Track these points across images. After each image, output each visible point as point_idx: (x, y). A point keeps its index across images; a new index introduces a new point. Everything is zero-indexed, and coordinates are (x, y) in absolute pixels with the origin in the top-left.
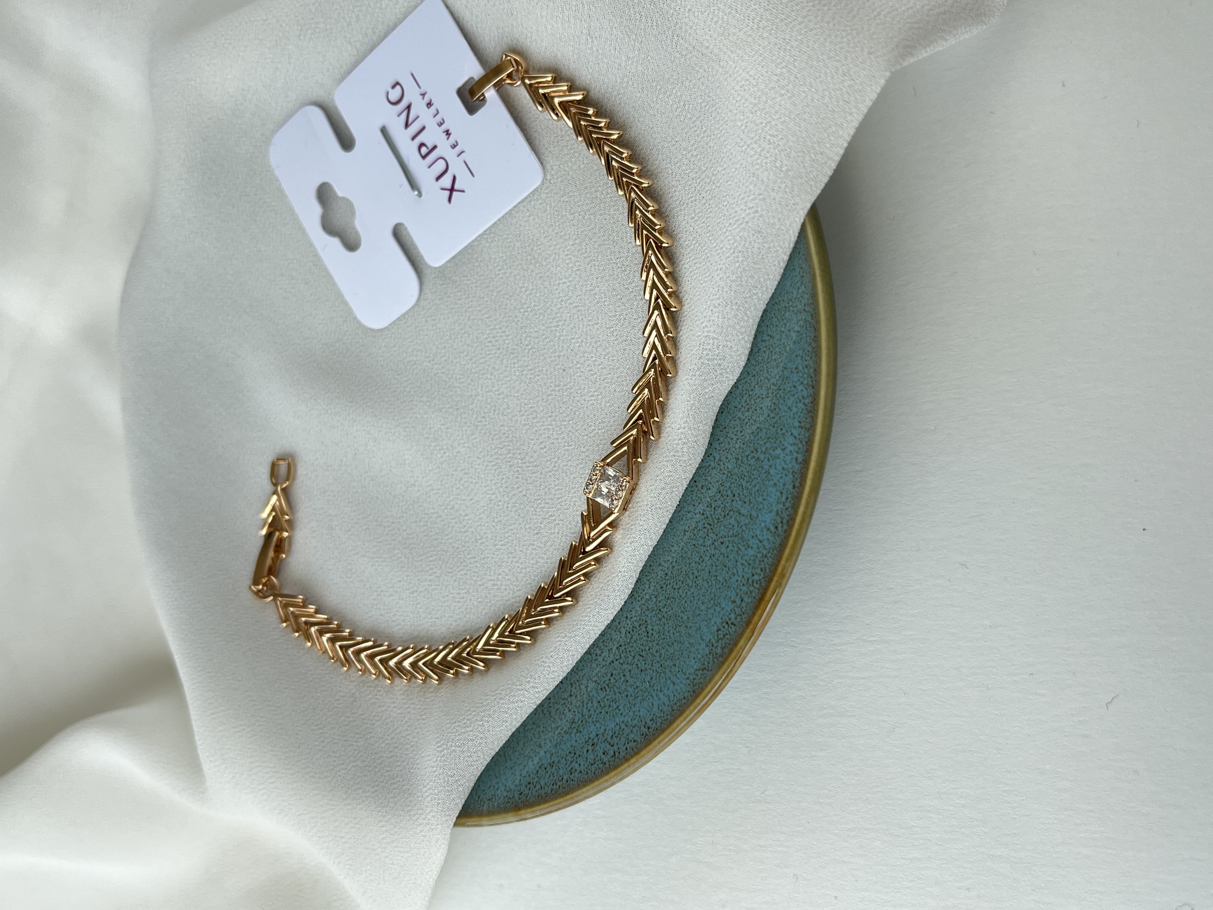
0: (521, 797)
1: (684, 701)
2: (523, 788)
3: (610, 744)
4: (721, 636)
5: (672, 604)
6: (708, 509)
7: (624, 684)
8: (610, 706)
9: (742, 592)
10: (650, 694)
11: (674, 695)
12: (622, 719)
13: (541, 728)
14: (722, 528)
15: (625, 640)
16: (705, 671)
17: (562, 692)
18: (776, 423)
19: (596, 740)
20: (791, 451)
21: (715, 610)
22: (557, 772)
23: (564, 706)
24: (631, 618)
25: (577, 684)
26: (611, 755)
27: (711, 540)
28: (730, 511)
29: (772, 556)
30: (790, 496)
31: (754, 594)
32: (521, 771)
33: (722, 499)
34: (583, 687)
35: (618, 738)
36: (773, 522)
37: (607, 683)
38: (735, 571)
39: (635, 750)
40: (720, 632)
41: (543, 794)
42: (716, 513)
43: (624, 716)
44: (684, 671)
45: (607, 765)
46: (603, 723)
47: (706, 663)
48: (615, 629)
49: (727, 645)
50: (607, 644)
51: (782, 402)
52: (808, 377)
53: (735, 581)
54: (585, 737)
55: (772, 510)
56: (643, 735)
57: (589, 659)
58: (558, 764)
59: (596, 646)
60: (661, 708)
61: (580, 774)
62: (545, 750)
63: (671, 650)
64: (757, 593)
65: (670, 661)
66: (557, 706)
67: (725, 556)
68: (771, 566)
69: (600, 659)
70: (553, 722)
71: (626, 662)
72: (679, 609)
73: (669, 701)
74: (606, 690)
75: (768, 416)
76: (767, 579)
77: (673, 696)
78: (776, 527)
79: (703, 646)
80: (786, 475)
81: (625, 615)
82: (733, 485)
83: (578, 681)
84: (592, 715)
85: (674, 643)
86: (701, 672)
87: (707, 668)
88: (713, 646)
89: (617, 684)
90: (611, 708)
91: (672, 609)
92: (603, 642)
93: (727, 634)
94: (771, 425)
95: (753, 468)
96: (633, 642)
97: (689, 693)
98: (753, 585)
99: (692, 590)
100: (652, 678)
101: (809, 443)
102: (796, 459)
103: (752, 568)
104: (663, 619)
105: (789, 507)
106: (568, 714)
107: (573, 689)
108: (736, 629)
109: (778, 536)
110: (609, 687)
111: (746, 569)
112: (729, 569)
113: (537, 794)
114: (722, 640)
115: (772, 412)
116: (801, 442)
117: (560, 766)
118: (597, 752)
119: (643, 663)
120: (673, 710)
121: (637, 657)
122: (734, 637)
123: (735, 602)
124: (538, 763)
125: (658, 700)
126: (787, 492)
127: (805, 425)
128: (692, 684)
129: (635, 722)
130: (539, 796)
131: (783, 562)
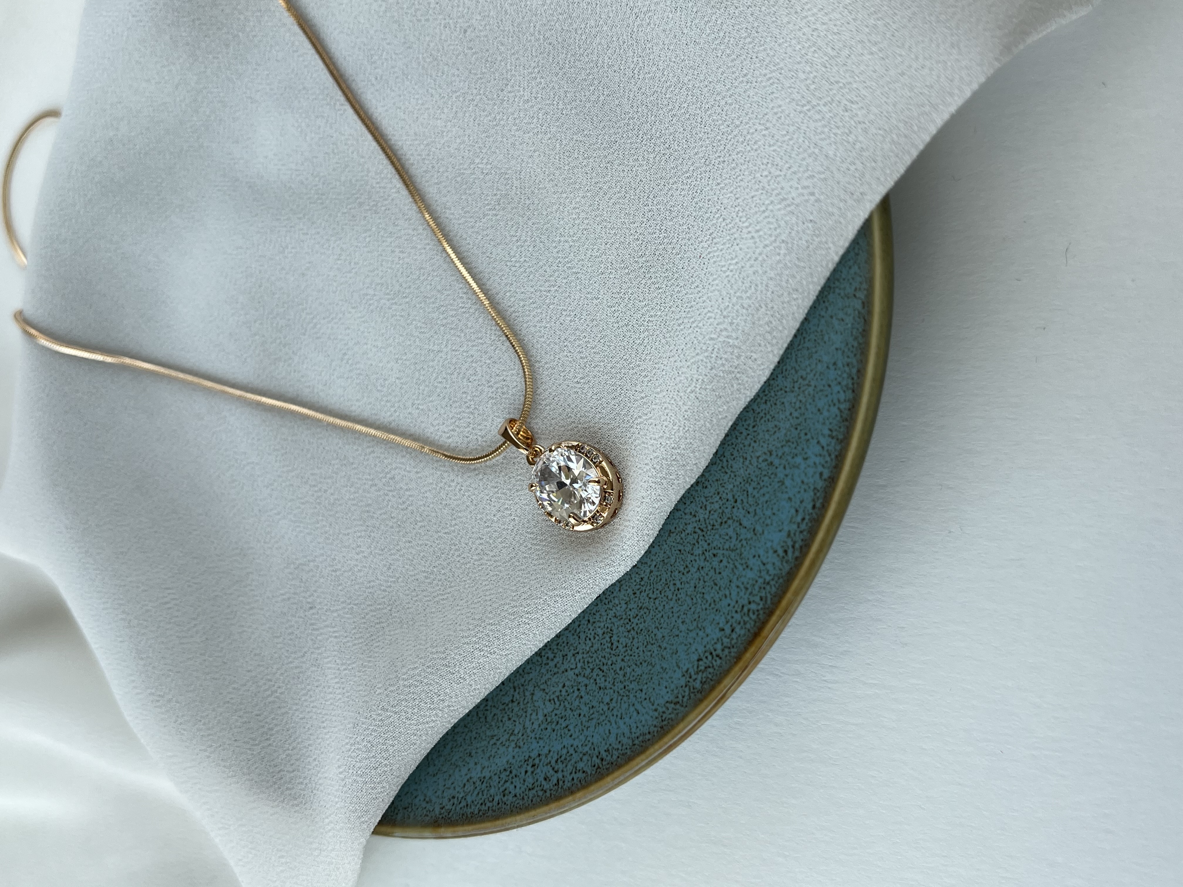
0: (442, 811)
1: (648, 737)
2: (445, 801)
3: (553, 769)
4: (702, 668)
5: (645, 616)
6: (701, 511)
7: (577, 700)
8: (558, 722)
9: (734, 620)
10: (608, 719)
11: (637, 727)
12: (571, 741)
13: (474, 733)
14: (717, 536)
15: (584, 647)
16: (678, 706)
17: (503, 695)
18: (799, 424)
19: (537, 761)
20: (815, 464)
21: (697, 634)
22: (488, 791)
23: (504, 712)
24: (594, 622)
25: (522, 690)
26: (554, 783)
27: (701, 549)
28: (729, 518)
29: (777, 586)
30: (807, 517)
31: (748, 626)
32: (445, 780)
33: (720, 501)
34: (527, 694)
35: (564, 765)
36: (782, 544)
37: (557, 694)
38: (727, 593)
39: (583, 783)
40: (701, 663)
41: (469, 813)
42: (711, 517)
43: (574, 739)
44: (652, 700)
45: (548, 794)
46: (548, 741)
47: (680, 696)
48: (573, 632)
49: (708, 680)
50: (561, 648)
51: (811, 401)
52: (848, 378)
53: (727, 605)
54: (524, 754)
55: (783, 529)
56: (594, 766)
57: (538, 661)
58: (490, 781)
59: (549, 647)
60: (619, 739)
61: (515, 799)
62: (476, 761)
63: (639, 671)
64: (752, 626)
65: (636, 684)
66: (494, 711)
67: (717, 571)
68: (775, 596)
69: (552, 664)
70: (489, 729)
71: (582, 674)
72: (653, 623)
73: (631, 733)
74: (555, 703)
75: (791, 414)
76: (767, 611)
77: (635, 727)
78: (786, 552)
79: (679, 674)
80: (805, 491)
81: (586, 618)
82: (735, 489)
83: (523, 685)
84: (536, 730)
85: (643, 663)
86: (672, 705)
87: (681, 702)
88: (690, 677)
89: (569, 698)
90: (559, 726)
91: (645, 622)
92: (558, 644)
93: (709, 667)
94: (792, 426)
95: (764, 473)
96: (593, 651)
97: (656, 729)
98: (748, 615)
99: (672, 603)
100: (611, 700)
101: (839, 458)
102: (821, 474)
103: (751, 593)
104: (632, 632)
105: (804, 530)
106: (507, 722)
107: (516, 694)
108: (721, 663)
109: (787, 562)
110: (558, 700)
111: (742, 594)
112: (720, 589)
113: (462, 812)
114: (703, 672)
115: (796, 410)
116: (830, 455)
117: (492, 784)
118: (538, 776)
119: (603, 679)
120: (634, 745)
121: (596, 671)
122: (718, 673)
123: (723, 630)
124: (466, 775)
125: (617, 728)
126: (804, 511)
127: (837, 435)
128: (660, 719)
129: (586, 749)
130: (463, 814)
131: (789, 595)
